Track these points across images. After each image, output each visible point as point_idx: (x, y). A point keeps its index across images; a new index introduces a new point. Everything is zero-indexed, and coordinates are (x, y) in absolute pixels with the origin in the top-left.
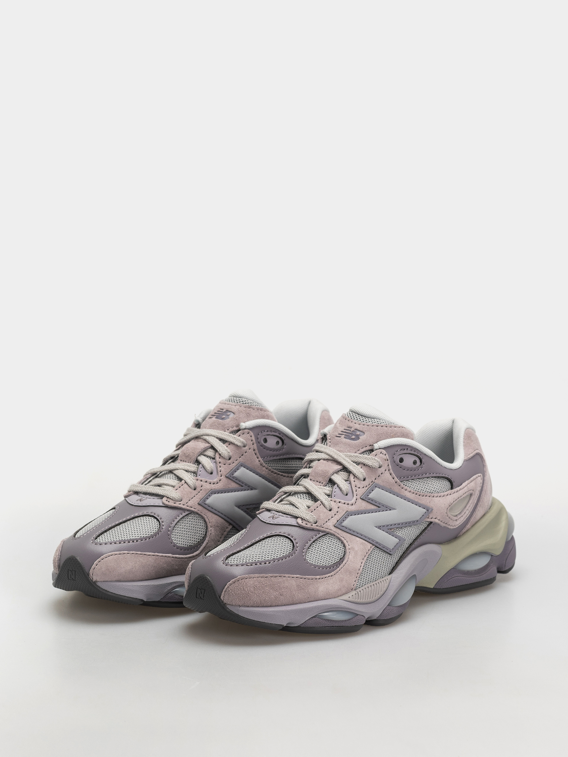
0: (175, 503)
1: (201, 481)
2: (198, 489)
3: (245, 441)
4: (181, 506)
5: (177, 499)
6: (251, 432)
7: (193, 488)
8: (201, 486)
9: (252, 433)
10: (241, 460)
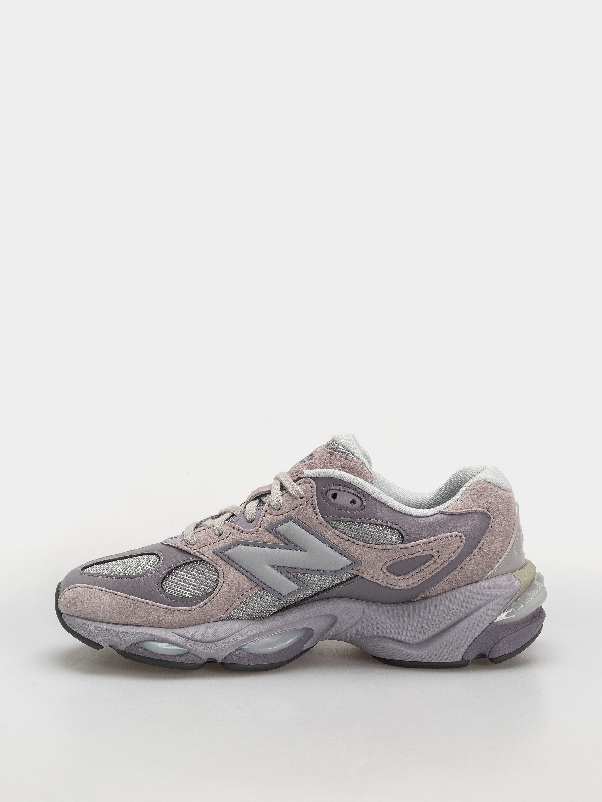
0: (186, 546)
1: (233, 528)
2: (223, 536)
3: (301, 491)
4: (192, 551)
5: (189, 541)
6: (313, 481)
7: (218, 533)
8: (229, 533)
9: (314, 484)
10: (292, 513)
